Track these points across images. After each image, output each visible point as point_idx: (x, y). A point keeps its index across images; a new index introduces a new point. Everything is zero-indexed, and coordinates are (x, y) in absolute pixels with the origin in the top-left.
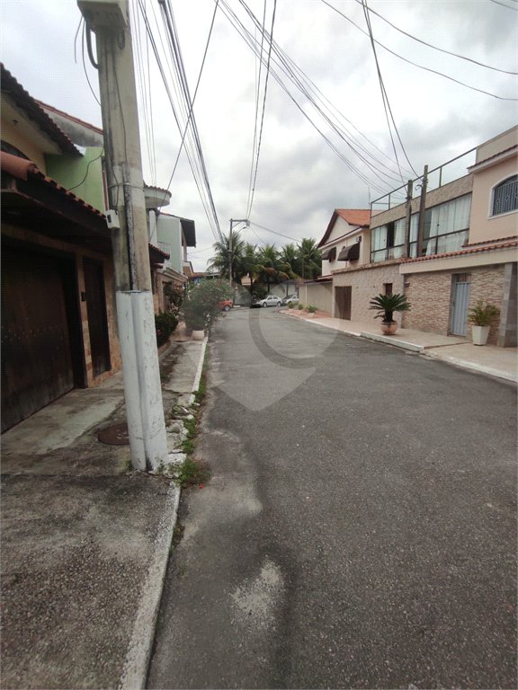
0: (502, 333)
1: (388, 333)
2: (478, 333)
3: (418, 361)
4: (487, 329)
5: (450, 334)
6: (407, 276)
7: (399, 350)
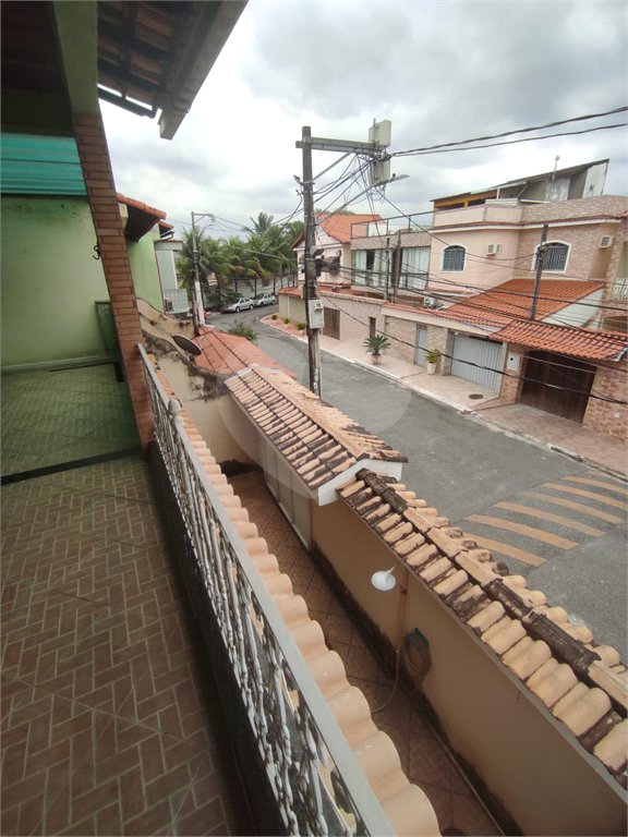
0: (442, 368)
1: (376, 364)
2: (430, 367)
3: (397, 390)
4: (434, 366)
5: (415, 363)
6: (387, 317)
7: (384, 380)
